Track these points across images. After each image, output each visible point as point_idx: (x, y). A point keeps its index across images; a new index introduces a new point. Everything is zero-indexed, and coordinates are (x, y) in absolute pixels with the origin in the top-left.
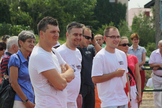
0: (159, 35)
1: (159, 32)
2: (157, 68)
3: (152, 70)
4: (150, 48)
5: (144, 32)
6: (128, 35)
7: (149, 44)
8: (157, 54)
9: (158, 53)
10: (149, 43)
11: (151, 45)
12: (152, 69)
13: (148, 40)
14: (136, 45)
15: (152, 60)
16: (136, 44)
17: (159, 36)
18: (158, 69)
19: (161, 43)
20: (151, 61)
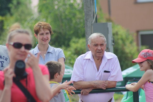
0: (92, 22)
1: (92, 15)
2: (88, 91)
3: (79, 95)
4: (76, 49)
5: (63, 17)
6: (30, 25)
7: (74, 42)
8: (88, 61)
9: (89, 59)
10: (74, 39)
11: (78, 42)
12: (80, 93)
13: (72, 32)
14: (44, 45)
15: (78, 74)
16: (44, 43)
17: (92, 25)
18: (91, 93)
19: (92, 38)
20: (76, 75)
